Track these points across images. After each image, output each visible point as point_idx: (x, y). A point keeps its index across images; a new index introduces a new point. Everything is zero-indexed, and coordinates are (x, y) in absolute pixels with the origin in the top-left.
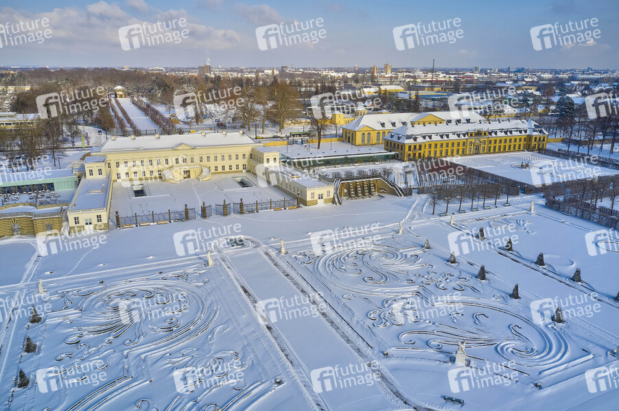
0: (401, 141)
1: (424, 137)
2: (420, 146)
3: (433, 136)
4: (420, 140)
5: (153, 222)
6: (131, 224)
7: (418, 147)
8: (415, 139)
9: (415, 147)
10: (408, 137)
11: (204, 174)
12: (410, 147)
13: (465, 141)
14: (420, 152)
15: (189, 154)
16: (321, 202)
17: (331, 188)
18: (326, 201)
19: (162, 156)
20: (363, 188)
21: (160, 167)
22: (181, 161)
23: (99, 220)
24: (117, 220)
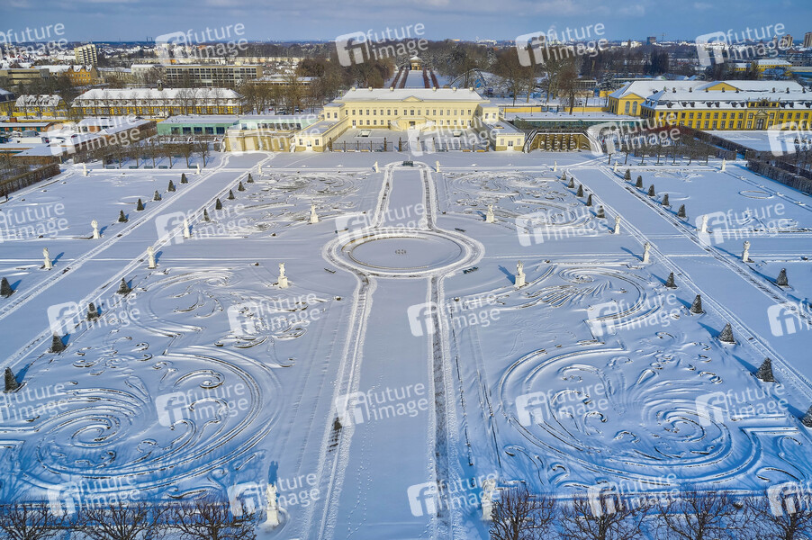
9: (669, 114)
12: (661, 114)
13: (742, 111)
15: (417, 106)
16: (510, 149)
17: (522, 137)
18: (516, 149)
19: (393, 106)
20: (561, 141)
21: (389, 117)
22: (409, 112)
23: (317, 144)
24: (330, 145)
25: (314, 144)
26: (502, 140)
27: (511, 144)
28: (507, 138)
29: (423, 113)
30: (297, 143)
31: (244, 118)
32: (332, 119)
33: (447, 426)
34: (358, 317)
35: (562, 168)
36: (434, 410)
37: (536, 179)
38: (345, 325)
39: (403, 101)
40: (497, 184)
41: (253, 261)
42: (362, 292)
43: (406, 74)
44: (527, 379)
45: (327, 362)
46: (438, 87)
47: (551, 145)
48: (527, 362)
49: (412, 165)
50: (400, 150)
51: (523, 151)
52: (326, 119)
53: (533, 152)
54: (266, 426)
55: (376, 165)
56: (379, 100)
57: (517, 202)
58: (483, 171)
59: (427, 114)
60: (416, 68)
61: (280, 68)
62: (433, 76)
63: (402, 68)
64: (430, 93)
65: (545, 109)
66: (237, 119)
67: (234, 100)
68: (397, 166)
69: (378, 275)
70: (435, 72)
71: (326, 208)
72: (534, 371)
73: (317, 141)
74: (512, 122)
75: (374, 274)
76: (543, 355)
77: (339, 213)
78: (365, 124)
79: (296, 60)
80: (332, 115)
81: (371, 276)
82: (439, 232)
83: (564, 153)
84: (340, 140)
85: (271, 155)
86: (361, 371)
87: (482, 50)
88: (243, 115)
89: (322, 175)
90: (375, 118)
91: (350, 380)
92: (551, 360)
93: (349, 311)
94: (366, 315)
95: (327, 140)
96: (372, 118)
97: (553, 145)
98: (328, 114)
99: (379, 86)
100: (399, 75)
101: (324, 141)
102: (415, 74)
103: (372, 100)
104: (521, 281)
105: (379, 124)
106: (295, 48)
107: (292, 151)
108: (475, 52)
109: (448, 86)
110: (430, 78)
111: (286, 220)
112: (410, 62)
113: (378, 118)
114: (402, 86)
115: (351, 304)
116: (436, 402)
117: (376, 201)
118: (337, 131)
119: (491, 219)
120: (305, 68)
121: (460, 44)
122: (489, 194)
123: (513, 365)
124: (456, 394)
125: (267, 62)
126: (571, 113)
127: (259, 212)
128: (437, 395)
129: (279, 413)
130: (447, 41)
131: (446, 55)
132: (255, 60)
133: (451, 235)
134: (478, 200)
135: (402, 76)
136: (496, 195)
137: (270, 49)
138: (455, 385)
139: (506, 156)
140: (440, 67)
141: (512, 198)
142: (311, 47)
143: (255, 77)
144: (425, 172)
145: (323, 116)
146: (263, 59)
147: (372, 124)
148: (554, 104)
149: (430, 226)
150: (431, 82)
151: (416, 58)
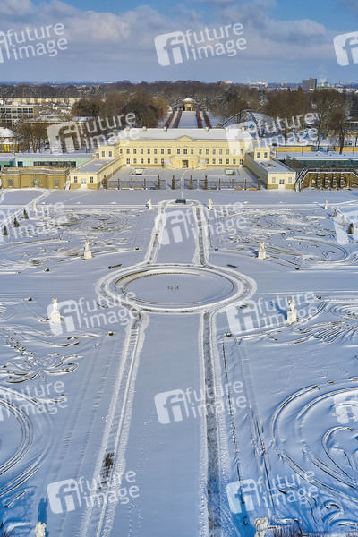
5: (132, 188)
6: (114, 186)
15: (190, 146)
16: (282, 187)
17: (293, 176)
18: (287, 187)
19: (166, 146)
20: (332, 180)
21: (163, 156)
22: (182, 152)
23: (92, 181)
24: (105, 183)
25: (88, 182)
26: (274, 178)
27: (282, 182)
28: (279, 177)
29: (196, 152)
30: (72, 181)
31: (20, 156)
32: (107, 157)
33: (219, 463)
34: (130, 352)
35: (333, 206)
36: (206, 446)
37: (307, 217)
38: (117, 360)
39: (176, 140)
40: (269, 221)
41: (26, 297)
42: (134, 327)
43: (180, 115)
44: (300, 415)
45: (99, 397)
46: (210, 127)
47: (322, 183)
48: (299, 398)
49: (185, 202)
50: (173, 188)
51: (294, 189)
52: (101, 158)
53: (304, 190)
54: (37, 462)
55: (149, 202)
56: (153, 140)
57: (289, 239)
58: (255, 209)
59: (200, 153)
60: (189, 109)
61: (57, 108)
62: (206, 116)
63: (175, 109)
64: (203, 132)
65: (315, 149)
66: (13, 157)
67: (11, 139)
68: (170, 203)
69: (150, 310)
70: (207, 113)
71: (100, 244)
72: (306, 408)
73: (91, 178)
74: (283, 161)
75: (146, 310)
76: (316, 391)
77: (112, 249)
78: (139, 162)
79: (72, 101)
80: (107, 154)
81: (143, 312)
82: (211, 268)
83: (335, 191)
84: (114, 178)
85: (46, 192)
86: (133, 407)
87: (254, 92)
88: (20, 153)
89: (96, 212)
90: (149, 156)
91: (122, 416)
92: (323, 397)
93: (121, 346)
94: (139, 351)
95: (102, 178)
96: (145, 156)
97: (324, 183)
98: (103, 152)
99: (153, 125)
100: (172, 116)
101: (98, 178)
102: (189, 115)
103: (146, 139)
104: (292, 317)
105: (152, 162)
106: (70, 90)
107: (67, 188)
108: (247, 94)
109: (221, 126)
110: (203, 119)
111: (60, 255)
112: (184, 104)
113: (152, 156)
114: (176, 126)
115: (122, 339)
116: (208, 439)
117: (149, 238)
118: (111, 170)
119: (263, 255)
120: (81, 109)
121: (232, 86)
122: (261, 231)
123: (286, 401)
124: (228, 431)
125: (44, 103)
126: (341, 153)
127: (33, 248)
128: (209, 431)
129: (49, 449)
130: (219, 83)
131: (218, 97)
132: (32, 100)
133: (223, 272)
134: (250, 237)
135: (175, 117)
136: (268, 231)
137: (47, 90)
138: (227, 422)
139: (277, 194)
140: (212, 108)
141: (283, 235)
142: (87, 88)
143: (31, 117)
144: (198, 209)
145: (98, 154)
146: (40, 100)
147: (145, 162)
148: (325, 144)
149: (202, 262)
150: (204, 123)
151: (189, 99)
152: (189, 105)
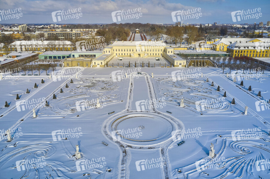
0: (232, 48)
1: (245, 48)
2: (242, 51)
3: (249, 47)
4: (242, 48)
5: (118, 66)
6: (111, 66)
7: (240, 52)
8: (239, 48)
9: (239, 51)
10: (236, 47)
11: (145, 55)
12: (236, 51)
13: (267, 50)
14: (241, 54)
16: (180, 66)
17: (185, 61)
18: (183, 66)
19: (131, 48)
20: (200, 63)
21: (130, 52)
23: (102, 64)
24: (107, 64)
28: (179, 62)
30: (93, 64)
42: (123, 162)
43: (135, 35)
49: (141, 74)
50: (135, 67)
51: (186, 67)
56: (126, 46)
61: (90, 33)
63: (133, 33)
65: (188, 48)
66: (70, 53)
67: (71, 45)
70: (145, 34)
74: (178, 54)
79: (96, 30)
80: (108, 52)
82: (159, 113)
96: (123, 52)
97: (197, 64)
104: (212, 154)
105: (126, 55)
106: (96, 26)
107: (91, 67)
109: (150, 40)
110: (143, 36)
113: (126, 52)
114: (133, 40)
115: (116, 176)
118: (110, 58)
119: (182, 105)
120: (99, 33)
122: (178, 89)
125: (86, 31)
131: (148, 28)
132: (82, 30)
141: (188, 92)
142: (101, 26)
143: (80, 36)
147: (123, 55)
149: (154, 109)
151: (137, 29)
152: (138, 32)
